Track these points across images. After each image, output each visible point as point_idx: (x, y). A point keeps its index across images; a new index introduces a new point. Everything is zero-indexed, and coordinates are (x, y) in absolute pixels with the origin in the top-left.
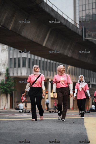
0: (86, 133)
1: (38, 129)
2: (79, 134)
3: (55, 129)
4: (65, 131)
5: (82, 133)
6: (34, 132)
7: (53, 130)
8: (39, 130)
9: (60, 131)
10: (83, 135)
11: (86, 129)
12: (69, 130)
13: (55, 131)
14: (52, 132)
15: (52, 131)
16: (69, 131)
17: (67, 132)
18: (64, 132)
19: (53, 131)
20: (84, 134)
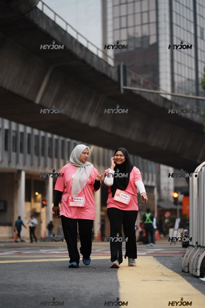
0: (118, 293)
1: (16, 286)
2: (102, 295)
3: (53, 286)
4: (74, 289)
5: (110, 294)
6: (5, 293)
7: (47, 286)
8: (17, 288)
9: (61, 288)
10: (112, 297)
11: (120, 284)
12: (83, 287)
13: (51, 289)
14: (44, 292)
15: (44, 289)
16: (81, 289)
17: (78, 290)
18: (71, 292)
19: (47, 290)
20: (113, 295)
